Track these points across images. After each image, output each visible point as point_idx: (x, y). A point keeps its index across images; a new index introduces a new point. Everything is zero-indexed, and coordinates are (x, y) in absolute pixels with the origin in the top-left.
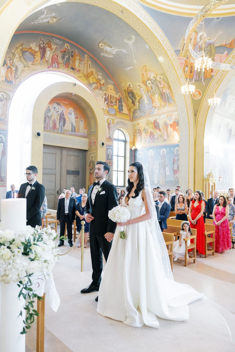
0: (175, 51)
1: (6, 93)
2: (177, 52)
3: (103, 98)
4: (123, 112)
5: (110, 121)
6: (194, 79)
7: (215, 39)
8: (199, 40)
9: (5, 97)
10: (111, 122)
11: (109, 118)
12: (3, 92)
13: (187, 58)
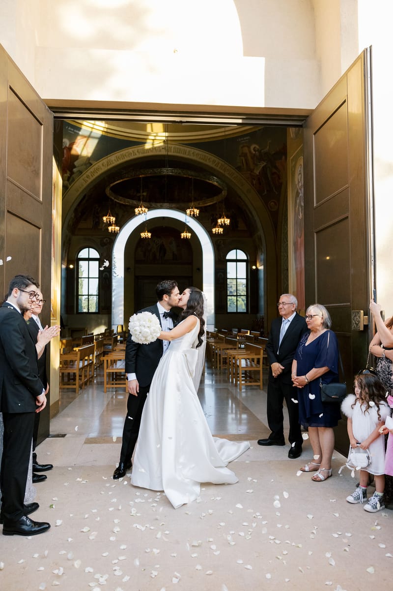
0: (236, 168)
1: (109, 238)
2: (239, 169)
3: (210, 220)
4: (239, 229)
5: (220, 242)
6: (266, 191)
7: (268, 147)
8: (254, 152)
9: (108, 241)
10: (222, 242)
11: (218, 240)
12: (107, 238)
13: (251, 172)
